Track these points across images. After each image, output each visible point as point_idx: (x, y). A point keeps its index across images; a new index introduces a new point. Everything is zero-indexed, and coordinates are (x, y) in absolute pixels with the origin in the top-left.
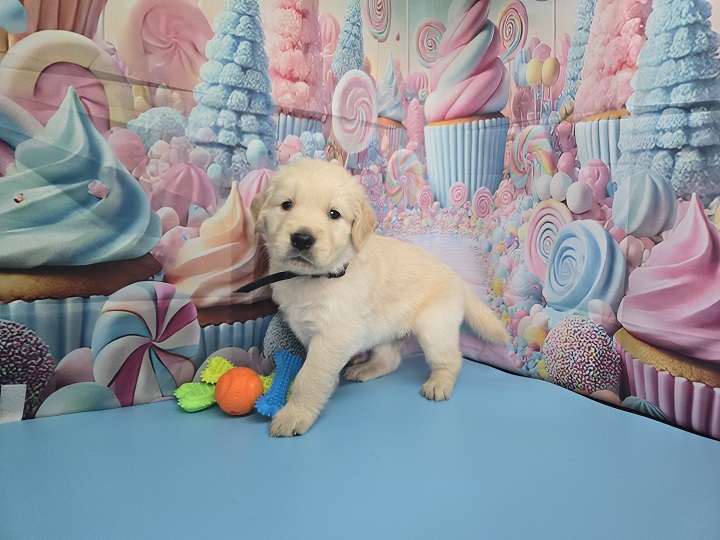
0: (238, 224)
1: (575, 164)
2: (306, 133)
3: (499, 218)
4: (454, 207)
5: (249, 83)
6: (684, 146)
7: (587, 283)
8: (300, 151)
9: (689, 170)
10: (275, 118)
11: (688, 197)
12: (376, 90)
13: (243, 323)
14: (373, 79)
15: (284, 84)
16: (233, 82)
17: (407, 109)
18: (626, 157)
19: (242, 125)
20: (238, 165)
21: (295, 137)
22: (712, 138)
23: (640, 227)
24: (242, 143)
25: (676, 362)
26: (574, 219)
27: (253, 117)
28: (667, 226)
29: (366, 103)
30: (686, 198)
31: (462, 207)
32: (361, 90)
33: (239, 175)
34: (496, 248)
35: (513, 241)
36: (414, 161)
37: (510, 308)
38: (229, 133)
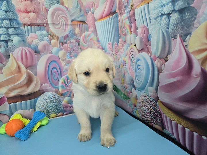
0: (16, 68)
1: (136, 28)
2: (38, 31)
3: (120, 54)
4: (109, 51)
5: (9, 16)
6: (173, 11)
7: (146, 80)
8: (37, 38)
9: (175, 23)
10: (23, 28)
11: (176, 37)
12: (69, 11)
13: (26, 101)
14: (66, 7)
15: (24, 15)
16: (3, 17)
17: (87, 16)
18: (153, 21)
19: (9, 32)
20: (11, 47)
21: (34, 34)
22: (184, 4)
23: (160, 54)
24: (10, 39)
25: (178, 117)
26: (139, 53)
27: (13, 29)
28: (169, 53)
29: (64, 17)
30: (175, 38)
31: (111, 51)
32: (60, 12)
33: (12, 50)
34: (121, 66)
35: (124, 63)
36: (93, 36)
37: (126, 89)
38: (5, 36)
